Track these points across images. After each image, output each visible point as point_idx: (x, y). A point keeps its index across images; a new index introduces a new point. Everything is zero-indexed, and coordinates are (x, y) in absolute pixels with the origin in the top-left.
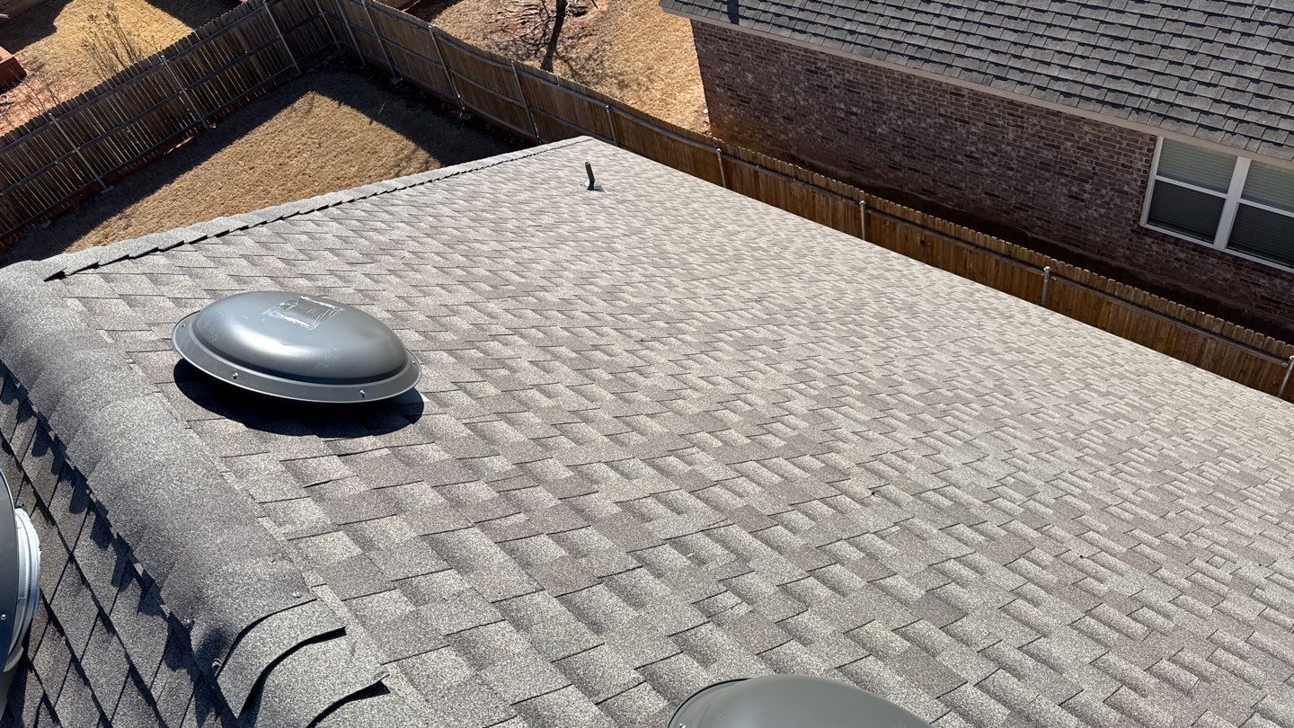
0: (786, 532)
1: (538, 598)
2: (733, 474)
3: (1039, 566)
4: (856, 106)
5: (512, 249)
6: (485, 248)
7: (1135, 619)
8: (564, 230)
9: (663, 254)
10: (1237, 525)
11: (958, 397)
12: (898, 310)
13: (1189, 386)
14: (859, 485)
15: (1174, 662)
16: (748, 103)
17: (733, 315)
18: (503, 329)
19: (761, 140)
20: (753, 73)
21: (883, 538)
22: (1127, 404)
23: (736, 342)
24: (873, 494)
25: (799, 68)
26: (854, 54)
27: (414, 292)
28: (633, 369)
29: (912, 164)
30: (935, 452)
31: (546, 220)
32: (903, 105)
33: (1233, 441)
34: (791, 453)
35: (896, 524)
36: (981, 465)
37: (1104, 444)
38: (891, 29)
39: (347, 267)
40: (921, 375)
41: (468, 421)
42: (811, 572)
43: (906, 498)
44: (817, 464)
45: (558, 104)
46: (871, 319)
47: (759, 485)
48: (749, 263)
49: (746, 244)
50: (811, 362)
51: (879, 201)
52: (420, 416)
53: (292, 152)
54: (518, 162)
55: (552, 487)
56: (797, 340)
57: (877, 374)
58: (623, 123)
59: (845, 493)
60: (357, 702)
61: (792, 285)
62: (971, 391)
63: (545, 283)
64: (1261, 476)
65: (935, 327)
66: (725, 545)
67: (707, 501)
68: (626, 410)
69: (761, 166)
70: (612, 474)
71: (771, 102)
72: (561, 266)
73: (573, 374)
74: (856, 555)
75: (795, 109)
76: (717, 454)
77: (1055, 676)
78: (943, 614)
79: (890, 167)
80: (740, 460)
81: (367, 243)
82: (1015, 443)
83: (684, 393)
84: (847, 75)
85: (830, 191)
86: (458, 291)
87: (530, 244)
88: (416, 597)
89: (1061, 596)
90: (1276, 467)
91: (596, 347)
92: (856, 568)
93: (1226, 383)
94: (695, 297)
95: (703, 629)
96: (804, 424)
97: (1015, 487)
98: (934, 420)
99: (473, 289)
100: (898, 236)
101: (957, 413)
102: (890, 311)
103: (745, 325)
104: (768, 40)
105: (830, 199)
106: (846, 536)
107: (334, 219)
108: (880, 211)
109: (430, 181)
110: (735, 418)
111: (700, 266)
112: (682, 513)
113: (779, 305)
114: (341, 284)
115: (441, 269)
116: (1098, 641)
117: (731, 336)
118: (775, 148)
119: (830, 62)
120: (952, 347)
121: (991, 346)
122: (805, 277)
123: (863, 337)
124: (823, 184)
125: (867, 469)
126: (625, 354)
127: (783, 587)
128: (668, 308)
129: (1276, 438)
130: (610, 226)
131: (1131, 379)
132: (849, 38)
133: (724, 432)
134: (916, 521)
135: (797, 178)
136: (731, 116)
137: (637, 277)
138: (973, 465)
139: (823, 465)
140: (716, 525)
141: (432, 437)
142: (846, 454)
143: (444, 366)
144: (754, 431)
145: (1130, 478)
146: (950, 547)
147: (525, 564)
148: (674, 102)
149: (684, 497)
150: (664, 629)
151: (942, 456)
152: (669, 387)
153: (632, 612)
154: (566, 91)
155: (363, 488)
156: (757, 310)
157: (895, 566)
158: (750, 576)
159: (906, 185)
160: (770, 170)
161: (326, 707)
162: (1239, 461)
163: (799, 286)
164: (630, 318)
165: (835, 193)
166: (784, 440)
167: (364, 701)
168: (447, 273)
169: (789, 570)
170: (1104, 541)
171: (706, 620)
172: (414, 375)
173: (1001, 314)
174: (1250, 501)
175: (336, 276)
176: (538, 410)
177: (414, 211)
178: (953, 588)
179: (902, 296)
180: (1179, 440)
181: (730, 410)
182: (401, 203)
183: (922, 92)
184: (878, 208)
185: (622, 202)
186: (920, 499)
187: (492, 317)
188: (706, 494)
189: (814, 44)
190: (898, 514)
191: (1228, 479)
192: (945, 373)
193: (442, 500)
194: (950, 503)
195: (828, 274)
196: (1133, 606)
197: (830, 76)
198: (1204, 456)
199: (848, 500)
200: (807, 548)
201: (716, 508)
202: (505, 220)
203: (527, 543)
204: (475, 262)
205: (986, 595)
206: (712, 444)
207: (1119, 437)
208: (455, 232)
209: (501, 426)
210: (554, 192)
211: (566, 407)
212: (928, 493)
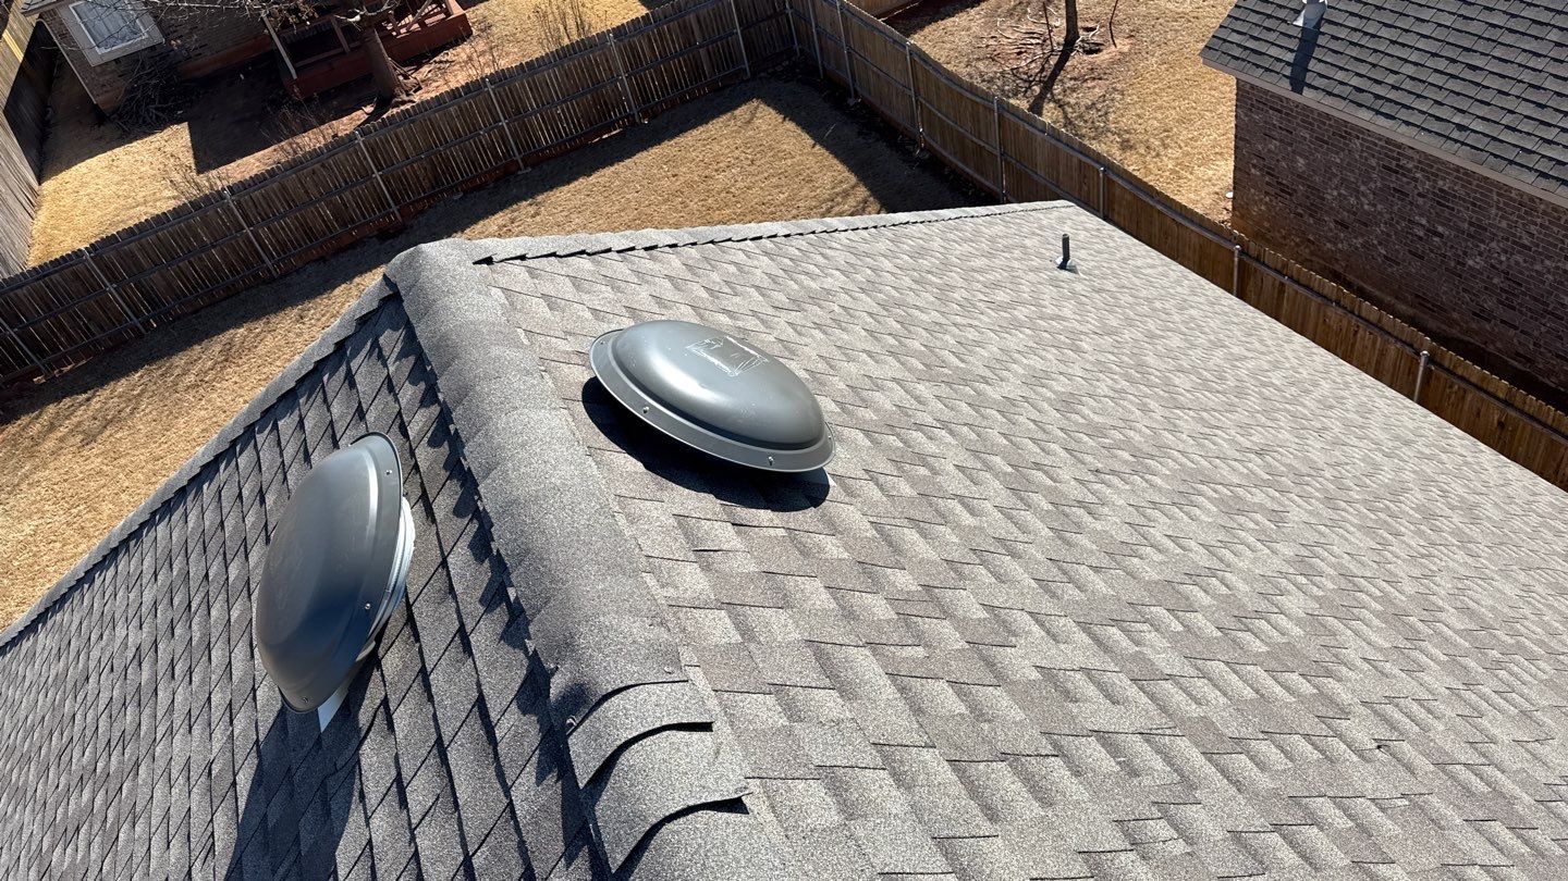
0: (1250, 765)
1: (927, 755)
2: (1193, 672)
4: (1443, 225)
5: (955, 325)
6: (924, 317)
8: (1021, 313)
9: (1141, 366)
11: (1520, 648)
12: (1452, 508)
14: (1362, 731)
16: (1291, 195)
17: (1222, 465)
18: (931, 420)
19: (1297, 245)
20: (1306, 158)
21: (1383, 810)
23: (1220, 502)
24: (1379, 747)
25: (1373, 162)
26: (1459, 158)
27: (837, 354)
28: (1081, 504)
29: (1508, 315)
30: (1476, 714)
31: (1001, 296)
32: (1514, 236)
34: (1273, 665)
35: (1404, 796)
36: (1543, 750)
38: (1521, 132)
39: (771, 311)
40: (1472, 604)
41: (875, 519)
42: (1277, 827)
43: (1423, 764)
44: (1306, 688)
45: (1039, 157)
46: (1411, 512)
47: (1225, 694)
48: (1253, 401)
49: (1253, 374)
50: (1320, 550)
51: (1450, 357)
52: (824, 500)
53: (721, 165)
54: (979, 220)
55: (961, 624)
56: (1305, 517)
57: (1410, 588)
58: (1118, 192)
59: (1340, 736)
60: (712, 813)
61: (1309, 442)
62: (1541, 643)
63: (988, 373)
65: (1501, 544)
66: (1168, 760)
67: (1152, 697)
68: (1062, 553)
69: (1291, 278)
70: (1036, 628)
71: (1323, 199)
72: (1010, 357)
73: (1005, 493)
74: (1342, 822)
75: (1355, 214)
76: (1174, 639)
79: (1475, 314)
80: (1205, 657)
81: (796, 287)
83: (1142, 550)
84: (1441, 183)
85: (1381, 329)
86: (886, 363)
87: (976, 323)
88: (792, 711)
91: (1038, 466)
92: (1339, 838)
94: (1174, 430)
95: (1123, 856)
96: (1297, 631)
98: (1480, 670)
99: (902, 364)
100: (1466, 407)
101: (1516, 668)
102: (1440, 507)
103: (1236, 481)
104: (1337, 120)
105: (1379, 339)
106: (1331, 794)
107: (766, 253)
108: (1447, 370)
109: (875, 227)
110: (1207, 600)
111: (1188, 391)
112: (1118, 703)
113: (1284, 465)
114: (762, 328)
115: (870, 332)
117: (1216, 491)
118: (1313, 258)
119: (1420, 162)
120: (1522, 577)
122: (1328, 436)
123: (1397, 534)
124: (1373, 318)
125: (1375, 712)
126: (1073, 482)
127: (1236, 835)
128: (1137, 437)
130: (1079, 318)
132: (1456, 135)
133: (1188, 615)
134: (1434, 800)
135: (1338, 303)
136: (1263, 208)
137: (1103, 389)
138: (1529, 746)
139: (1315, 691)
140: (1159, 731)
141: (834, 529)
142: (1349, 685)
143: (857, 448)
144: (1229, 623)
146: (1480, 851)
147: (917, 711)
148: (1190, 177)
149: (1121, 682)
150: (1073, 841)
152: (1124, 539)
153: (1037, 809)
154: (1053, 142)
155: (752, 568)
156: (1255, 463)
157: (1393, 851)
158: (1194, 808)
159: (1493, 342)
160: (1303, 286)
161: (679, 808)
163: (1318, 445)
164: (1086, 438)
165: (1389, 333)
166: (1267, 644)
167: (720, 814)
168: (876, 338)
169: (1247, 815)
171: (1129, 847)
172: (826, 453)
175: (758, 318)
176: (957, 527)
177: (853, 260)
179: (1461, 491)
181: (1201, 587)
182: (839, 247)
183: (1547, 223)
184: (1446, 364)
185: (1099, 291)
186: (1444, 771)
187: (920, 402)
188: (1151, 687)
189: (1402, 135)
190: (1409, 784)
192: (1505, 610)
193: (833, 605)
194: (1486, 789)
195: (1360, 438)
197: (1415, 180)
199: (1343, 746)
200: (1276, 794)
201: (1163, 709)
202: (953, 288)
203: (922, 685)
204: (910, 332)
206: (1169, 626)
208: (894, 292)
209: (911, 535)
210: (1016, 264)
211: (990, 531)
212: (1458, 767)
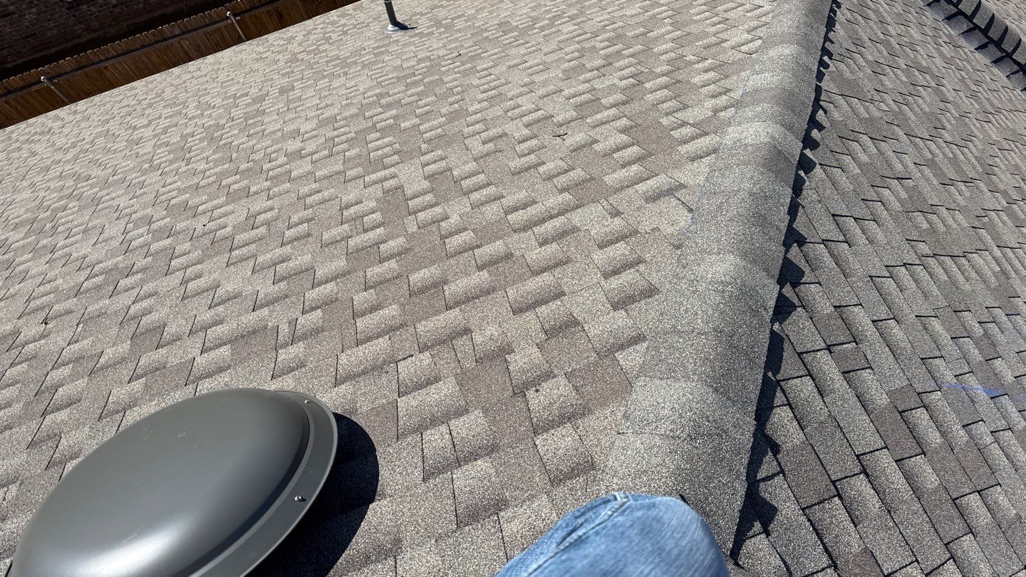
3: (185, 254)
7: (258, 227)
10: (270, 129)
11: (56, 210)
13: (193, 77)
14: (32, 328)
15: (291, 228)
21: (76, 342)
22: (166, 118)
24: (46, 324)
30: (68, 257)
33: (238, 87)
35: (78, 325)
36: (105, 236)
37: (170, 152)
40: (17, 220)
42: (44, 415)
43: (71, 303)
59: (27, 343)
62: (61, 198)
64: (263, 92)
74: (65, 371)
77: (239, 300)
78: (151, 340)
82: (115, 203)
89: (210, 257)
90: (267, 80)
92: (74, 377)
93: (210, 58)
97: (137, 227)
98: (50, 239)
101: (63, 220)
106: (50, 368)
116: (248, 258)
120: (25, 183)
121: (52, 160)
125: (29, 314)
129: (256, 66)
131: (157, 102)
134: (90, 309)
138: (100, 240)
145: (198, 158)
146: (124, 300)
151: (75, 255)
157: (99, 347)
162: (247, 95)
170: (210, 205)
173: (42, 133)
174: (267, 111)
178: (146, 320)
180: (209, 112)
186: (82, 294)
190: (74, 319)
191: (249, 109)
192: (33, 205)
194: (103, 276)
196: (251, 222)
198: (228, 109)
199: (31, 346)
200: (27, 404)
205: (168, 303)
207: (175, 140)
212: (84, 285)
